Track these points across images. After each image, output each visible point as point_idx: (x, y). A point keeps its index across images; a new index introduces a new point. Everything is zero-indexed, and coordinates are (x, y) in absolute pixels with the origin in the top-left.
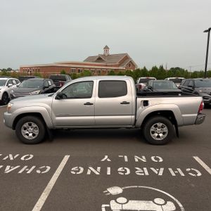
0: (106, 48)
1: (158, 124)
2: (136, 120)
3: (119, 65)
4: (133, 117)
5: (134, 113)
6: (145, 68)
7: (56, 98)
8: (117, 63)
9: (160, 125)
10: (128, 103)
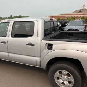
1: (63, 71)
9: (65, 72)
10: (33, 45)
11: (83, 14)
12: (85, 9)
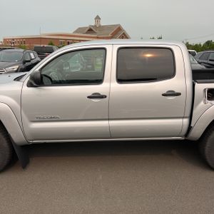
0: (98, 18)
2: (190, 128)
3: (111, 38)
4: (186, 121)
5: (188, 114)
7: (30, 85)
8: (110, 35)
10: (179, 94)
12: (100, 26)
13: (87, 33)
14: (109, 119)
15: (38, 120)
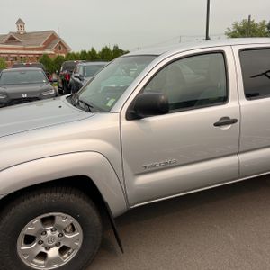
0: (20, 22)
3: (44, 49)
6: (93, 49)
8: (41, 46)
11: (24, 49)
12: (25, 33)
13: (6, 43)
14: (238, 153)
15: (147, 170)
